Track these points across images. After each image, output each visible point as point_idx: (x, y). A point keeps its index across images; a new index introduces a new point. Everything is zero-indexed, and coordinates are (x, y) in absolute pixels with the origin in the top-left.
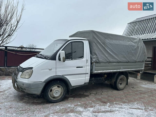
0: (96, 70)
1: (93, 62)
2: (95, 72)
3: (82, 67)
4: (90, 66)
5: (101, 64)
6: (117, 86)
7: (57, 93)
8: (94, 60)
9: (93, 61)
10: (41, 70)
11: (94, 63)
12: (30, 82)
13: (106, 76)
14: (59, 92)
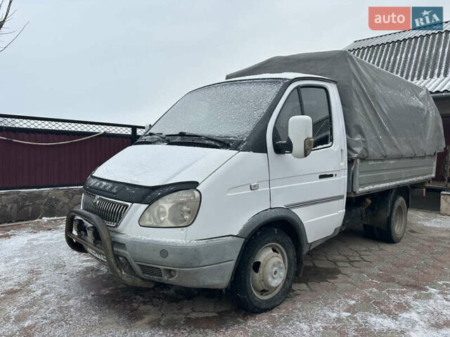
0: (361, 185)
1: (357, 158)
2: (360, 190)
3: (331, 176)
4: (346, 171)
5: (370, 163)
6: (393, 231)
7: (275, 273)
8: (358, 150)
9: (355, 156)
10: (228, 192)
11: (358, 160)
12: (194, 243)
13: (369, 201)
14: (280, 268)
